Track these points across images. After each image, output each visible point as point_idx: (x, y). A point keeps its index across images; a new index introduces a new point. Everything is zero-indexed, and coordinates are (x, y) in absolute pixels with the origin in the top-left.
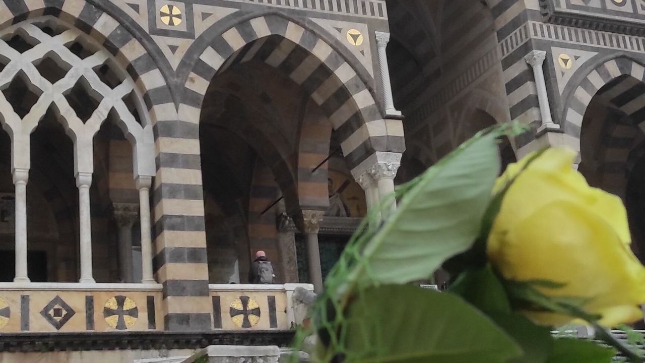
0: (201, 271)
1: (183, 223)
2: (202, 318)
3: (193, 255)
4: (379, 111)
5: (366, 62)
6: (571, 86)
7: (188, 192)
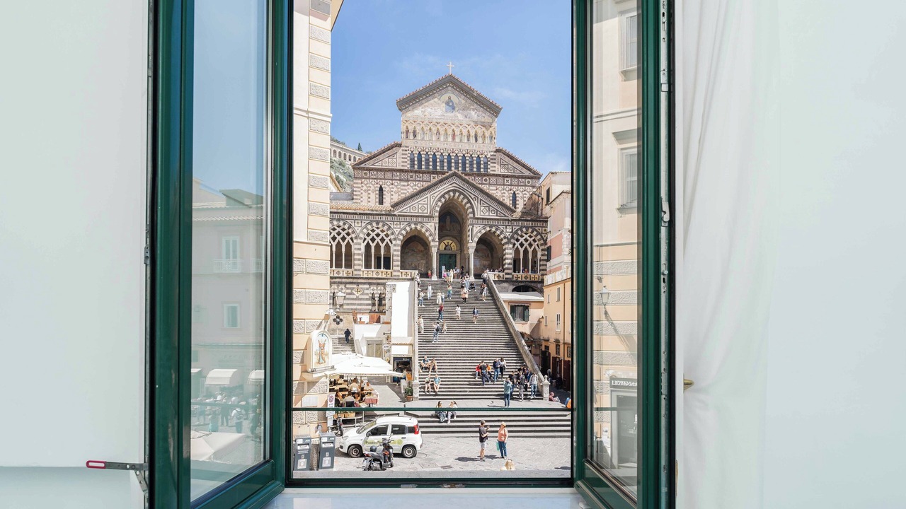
0: (399, 268)
1: (397, 261)
2: (399, 276)
3: (398, 266)
4: (433, 240)
5: (433, 231)
6: (477, 233)
7: (398, 256)
